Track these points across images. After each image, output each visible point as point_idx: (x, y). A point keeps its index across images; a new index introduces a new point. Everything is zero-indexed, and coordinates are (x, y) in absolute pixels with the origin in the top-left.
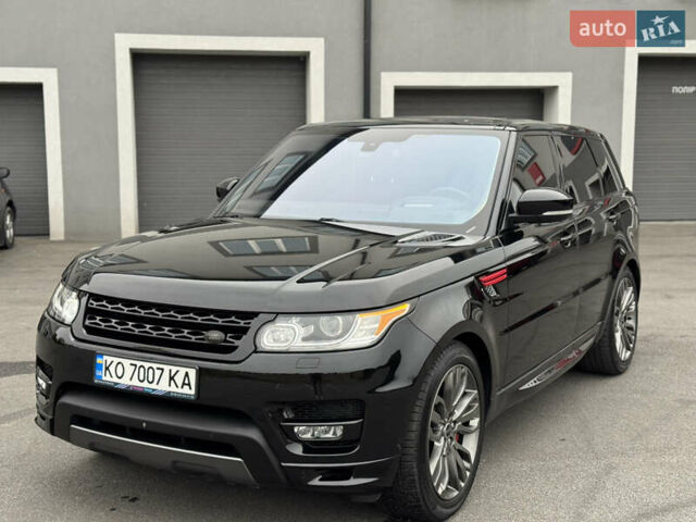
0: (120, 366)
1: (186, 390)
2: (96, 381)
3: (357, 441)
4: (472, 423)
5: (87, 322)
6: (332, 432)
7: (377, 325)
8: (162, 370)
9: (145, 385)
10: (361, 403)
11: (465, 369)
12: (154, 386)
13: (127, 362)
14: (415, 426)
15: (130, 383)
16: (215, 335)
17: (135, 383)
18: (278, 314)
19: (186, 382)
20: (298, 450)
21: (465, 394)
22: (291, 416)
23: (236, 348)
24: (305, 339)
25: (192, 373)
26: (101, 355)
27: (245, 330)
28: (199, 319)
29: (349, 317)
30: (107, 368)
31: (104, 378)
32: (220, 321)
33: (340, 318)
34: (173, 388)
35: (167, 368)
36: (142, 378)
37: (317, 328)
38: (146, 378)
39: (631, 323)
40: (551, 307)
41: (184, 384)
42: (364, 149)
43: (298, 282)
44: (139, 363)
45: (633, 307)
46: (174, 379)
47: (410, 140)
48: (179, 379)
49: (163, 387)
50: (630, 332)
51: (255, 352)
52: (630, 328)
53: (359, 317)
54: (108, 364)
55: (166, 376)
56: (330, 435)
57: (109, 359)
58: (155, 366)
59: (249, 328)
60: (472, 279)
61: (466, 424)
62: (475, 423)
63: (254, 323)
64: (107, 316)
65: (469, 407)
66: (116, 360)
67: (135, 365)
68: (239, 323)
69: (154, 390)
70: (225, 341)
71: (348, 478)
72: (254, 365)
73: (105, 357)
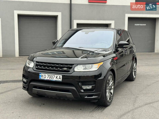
0: (45, 76)
1: (60, 80)
2: (39, 79)
3: (94, 89)
4: (112, 87)
5: (36, 67)
6: (89, 87)
7: (97, 66)
8: (55, 76)
9: (51, 79)
10: (95, 81)
11: (111, 76)
12: (53, 79)
13: (46, 75)
14: (104, 86)
15: (47, 79)
16: (65, 69)
17: (48, 79)
18: (78, 64)
20: (82, 91)
21: (111, 81)
22: (81, 84)
23: (70, 71)
24: (83, 69)
25: (61, 76)
26: (41, 73)
27: (71, 68)
28: (61, 66)
29: (92, 65)
30: (42, 76)
31: (41, 78)
32: (66, 66)
33: (90, 65)
34: (57, 79)
35: (55, 75)
36: (50, 78)
37: (85, 67)
38: (51, 77)
39: (135, 70)
40: (124, 65)
41: (59, 78)
42: (85, 34)
43: (81, 58)
44: (49, 75)
45: (136, 67)
46: (57, 77)
47: (95, 32)
48: (58, 78)
49: (55, 79)
50: (135, 72)
51: (74, 72)
52: (135, 71)
53: (94, 65)
55: (55, 77)
56: (89, 88)
57: (42, 74)
58: (53, 75)
59: (72, 67)
60: (112, 58)
61: (111, 87)
62: (113, 87)
63: (73, 66)
64: (41, 66)
65: (112, 84)
66: (44, 74)
68: (70, 66)
70: (67, 70)
71: (92, 96)
72: (74, 74)
73: (41, 74)
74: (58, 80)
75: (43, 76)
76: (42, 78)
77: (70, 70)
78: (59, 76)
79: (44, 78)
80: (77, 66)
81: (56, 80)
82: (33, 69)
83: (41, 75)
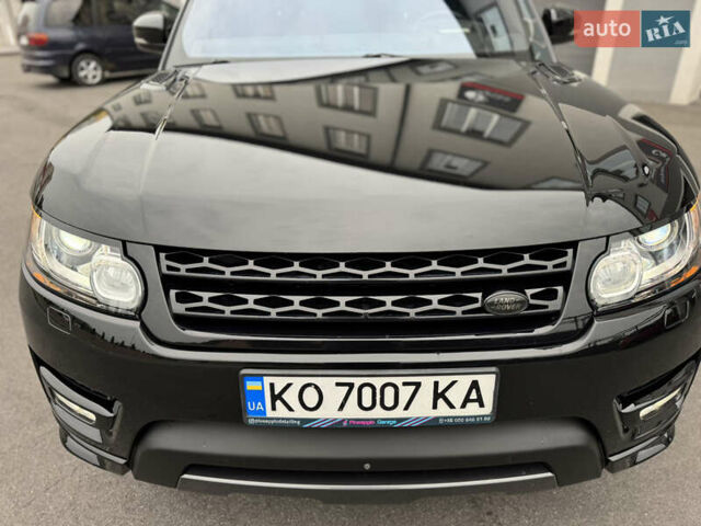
1: (473, 409)
2: (251, 421)
5: (180, 308)
9: (378, 413)
12: (399, 413)
13: (327, 383)
17: (352, 412)
19: (474, 396)
31: (270, 413)
34: (443, 410)
36: (367, 402)
41: (467, 400)
44: (358, 382)
54: (277, 391)
58: (398, 381)
67: (351, 386)
69: (399, 420)
73: (267, 380)
74: (458, 412)
75: (291, 397)
76: (281, 411)
77: (553, 305)
78: (464, 382)
79: (300, 413)
80: (605, 251)
81: (434, 414)
82: (144, 327)
83: (259, 395)
